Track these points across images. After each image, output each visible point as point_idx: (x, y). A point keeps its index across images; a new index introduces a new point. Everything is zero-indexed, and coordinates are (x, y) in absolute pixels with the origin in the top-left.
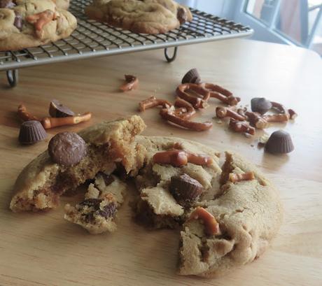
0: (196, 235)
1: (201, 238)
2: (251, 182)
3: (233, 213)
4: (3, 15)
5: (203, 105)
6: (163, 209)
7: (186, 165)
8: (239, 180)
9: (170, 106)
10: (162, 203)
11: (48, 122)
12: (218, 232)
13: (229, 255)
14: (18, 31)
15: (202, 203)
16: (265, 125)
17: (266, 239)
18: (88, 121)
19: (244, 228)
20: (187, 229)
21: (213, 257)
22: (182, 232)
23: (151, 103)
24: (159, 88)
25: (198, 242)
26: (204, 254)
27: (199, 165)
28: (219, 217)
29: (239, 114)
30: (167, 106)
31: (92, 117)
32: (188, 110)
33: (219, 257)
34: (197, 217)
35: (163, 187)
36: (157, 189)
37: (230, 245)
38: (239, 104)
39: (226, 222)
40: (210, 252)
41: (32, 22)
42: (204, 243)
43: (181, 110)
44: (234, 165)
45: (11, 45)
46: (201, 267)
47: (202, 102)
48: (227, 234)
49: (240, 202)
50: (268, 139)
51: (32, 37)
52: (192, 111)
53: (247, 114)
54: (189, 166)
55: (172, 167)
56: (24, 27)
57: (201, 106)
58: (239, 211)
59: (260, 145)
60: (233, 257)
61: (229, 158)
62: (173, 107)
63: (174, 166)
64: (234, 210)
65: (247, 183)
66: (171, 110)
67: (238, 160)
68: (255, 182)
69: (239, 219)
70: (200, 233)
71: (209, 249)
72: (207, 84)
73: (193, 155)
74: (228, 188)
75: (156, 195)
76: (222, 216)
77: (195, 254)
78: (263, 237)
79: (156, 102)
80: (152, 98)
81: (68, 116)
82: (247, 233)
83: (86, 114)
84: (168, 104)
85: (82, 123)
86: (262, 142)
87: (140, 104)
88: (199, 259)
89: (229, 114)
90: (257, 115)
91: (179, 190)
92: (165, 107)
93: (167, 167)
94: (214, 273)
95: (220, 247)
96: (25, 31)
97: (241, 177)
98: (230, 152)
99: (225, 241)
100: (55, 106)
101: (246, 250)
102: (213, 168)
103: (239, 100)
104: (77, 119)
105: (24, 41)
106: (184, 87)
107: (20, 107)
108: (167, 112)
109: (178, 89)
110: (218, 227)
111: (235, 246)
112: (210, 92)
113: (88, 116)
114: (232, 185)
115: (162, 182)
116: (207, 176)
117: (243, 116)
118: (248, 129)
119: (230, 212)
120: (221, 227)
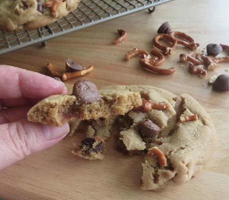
0: (152, 166)
1: (155, 168)
2: (195, 122)
3: (178, 150)
4: (29, 4)
5: (171, 52)
6: (132, 147)
7: (151, 111)
8: (186, 121)
9: (147, 55)
10: (132, 143)
11: (65, 76)
12: (166, 165)
13: (172, 179)
14: (40, 14)
15: (159, 140)
16: (215, 67)
17: (201, 164)
18: (91, 71)
19: (183, 162)
20: (146, 162)
21: (162, 181)
22: (143, 164)
23: (134, 54)
24: (141, 38)
25: (152, 171)
26: (156, 180)
27: (160, 110)
28: (168, 153)
29: (197, 58)
30: (145, 56)
31: (94, 68)
32: (160, 58)
33: (165, 180)
34: (153, 154)
35: (135, 128)
36: (130, 130)
37: (172, 174)
38: (198, 48)
39: (171, 157)
40: (160, 178)
41: (49, 6)
42: (157, 171)
43: (154, 59)
44: (185, 107)
45: (37, 25)
46: (154, 186)
47: (170, 50)
48: (171, 167)
49: (184, 141)
51: (50, 17)
52: (162, 58)
53: (203, 58)
54: (153, 111)
55: (141, 113)
56: (44, 10)
57: (169, 53)
58: (182, 148)
59: (209, 84)
60: (176, 180)
61: (183, 99)
62: (149, 56)
63: (143, 112)
64: (179, 148)
65: (192, 123)
66: (147, 59)
67: (189, 103)
68: (198, 122)
69: (181, 156)
70: (154, 165)
71: (159, 176)
72: (175, 32)
73: (156, 104)
74: (178, 128)
75: (128, 136)
76: (170, 152)
77: (150, 179)
78: (198, 164)
79: (137, 53)
80: (135, 49)
81: (77, 70)
82: (184, 166)
83: (89, 67)
84: (145, 54)
85: (87, 74)
86: (211, 82)
87: (126, 55)
88: (152, 182)
89: (189, 59)
90: (210, 59)
91: (144, 133)
92: (143, 57)
93: (138, 113)
94: (163, 189)
95: (166, 175)
96: (45, 13)
97: (188, 118)
98: (183, 96)
99: (169, 172)
100: (69, 65)
101: (183, 176)
102: (170, 111)
103: (198, 45)
104: (83, 72)
105: (45, 20)
106: (159, 37)
107: (48, 65)
108: (144, 62)
109: (154, 39)
110: (166, 162)
111: (176, 175)
112: (177, 40)
113: (91, 69)
114: (181, 125)
115: (134, 124)
116: (164, 118)
117: (199, 60)
118: (202, 72)
119: (176, 150)
120: (168, 160)
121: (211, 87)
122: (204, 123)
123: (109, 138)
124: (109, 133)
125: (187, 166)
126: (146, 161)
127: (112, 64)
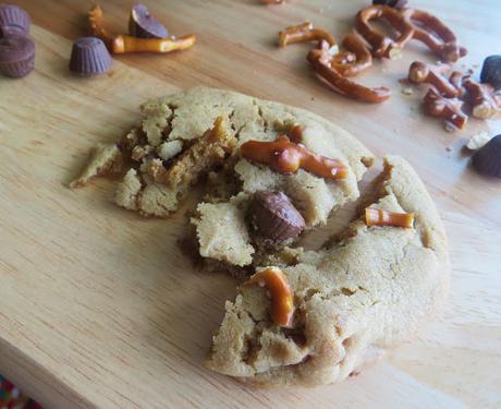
0: (250, 315)
1: (256, 322)
2: (401, 232)
3: (335, 293)
5: (391, 53)
6: (216, 250)
7: (296, 172)
8: (381, 224)
9: (331, 45)
10: (216, 240)
11: (120, 43)
12: (288, 324)
13: (295, 367)
15: (294, 252)
16: (493, 114)
17: (385, 347)
18: (186, 50)
19: (338, 331)
20: (239, 299)
21: (264, 363)
22: (228, 302)
23: (299, 35)
24: (330, 8)
25: (247, 327)
26: (249, 355)
27: (319, 176)
28: (304, 293)
29: (451, 81)
30: (325, 44)
31: (195, 43)
32: (360, 58)
33: (275, 364)
34: (262, 285)
35: (239, 206)
36: (224, 206)
37: (297, 354)
38: (461, 61)
39: (310, 307)
40: (260, 354)
42: (258, 333)
43: (346, 57)
44: (388, 188)
46: (241, 369)
47: (390, 47)
48: (301, 334)
49: (357, 274)
50: (485, 142)
52: (365, 61)
53: (467, 85)
54: (301, 173)
55: (269, 172)
57: (386, 55)
58: (347, 292)
59: (465, 151)
60: (302, 372)
61: (388, 168)
62: (335, 50)
63: (274, 171)
64: (338, 288)
65: (393, 233)
66: (328, 54)
67: (403, 180)
68: (411, 234)
69: (337, 311)
70: (257, 314)
71: (260, 346)
72: (417, 11)
73: (312, 158)
74: (352, 236)
75: (214, 221)
76: (312, 292)
77: (235, 348)
78: (378, 344)
79: (309, 34)
80: (307, 24)
81: (153, 37)
82: (338, 342)
83: (185, 38)
84: (328, 41)
85: (175, 52)
86: (472, 146)
87: (280, 33)
88: (239, 358)
89: (432, 79)
90: (485, 91)
91: (259, 222)
92: (319, 47)
93: (260, 168)
95: (279, 351)
97: (386, 217)
98: (391, 159)
99: (292, 346)
100: (136, 17)
102: (343, 187)
103: (463, 52)
104: (165, 46)
106: (373, 12)
108: (319, 57)
109: (359, 15)
110: (290, 315)
111: (308, 359)
112: (415, 28)
113: (189, 42)
114: (362, 230)
115: (241, 194)
116: (324, 200)
117: (456, 87)
118: (454, 117)
119: (327, 291)
120: (299, 313)
121: (466, 160)
122: (425, 241)
123: (170, 212)
124: (175, 201)
125: (346, 343)
126: (239, 296)
127: (241, 46)
